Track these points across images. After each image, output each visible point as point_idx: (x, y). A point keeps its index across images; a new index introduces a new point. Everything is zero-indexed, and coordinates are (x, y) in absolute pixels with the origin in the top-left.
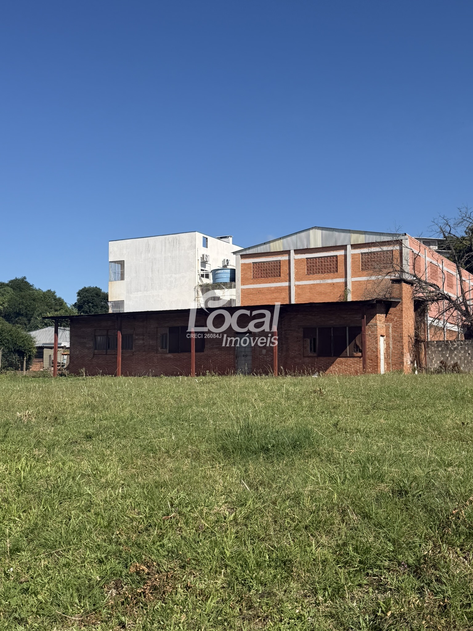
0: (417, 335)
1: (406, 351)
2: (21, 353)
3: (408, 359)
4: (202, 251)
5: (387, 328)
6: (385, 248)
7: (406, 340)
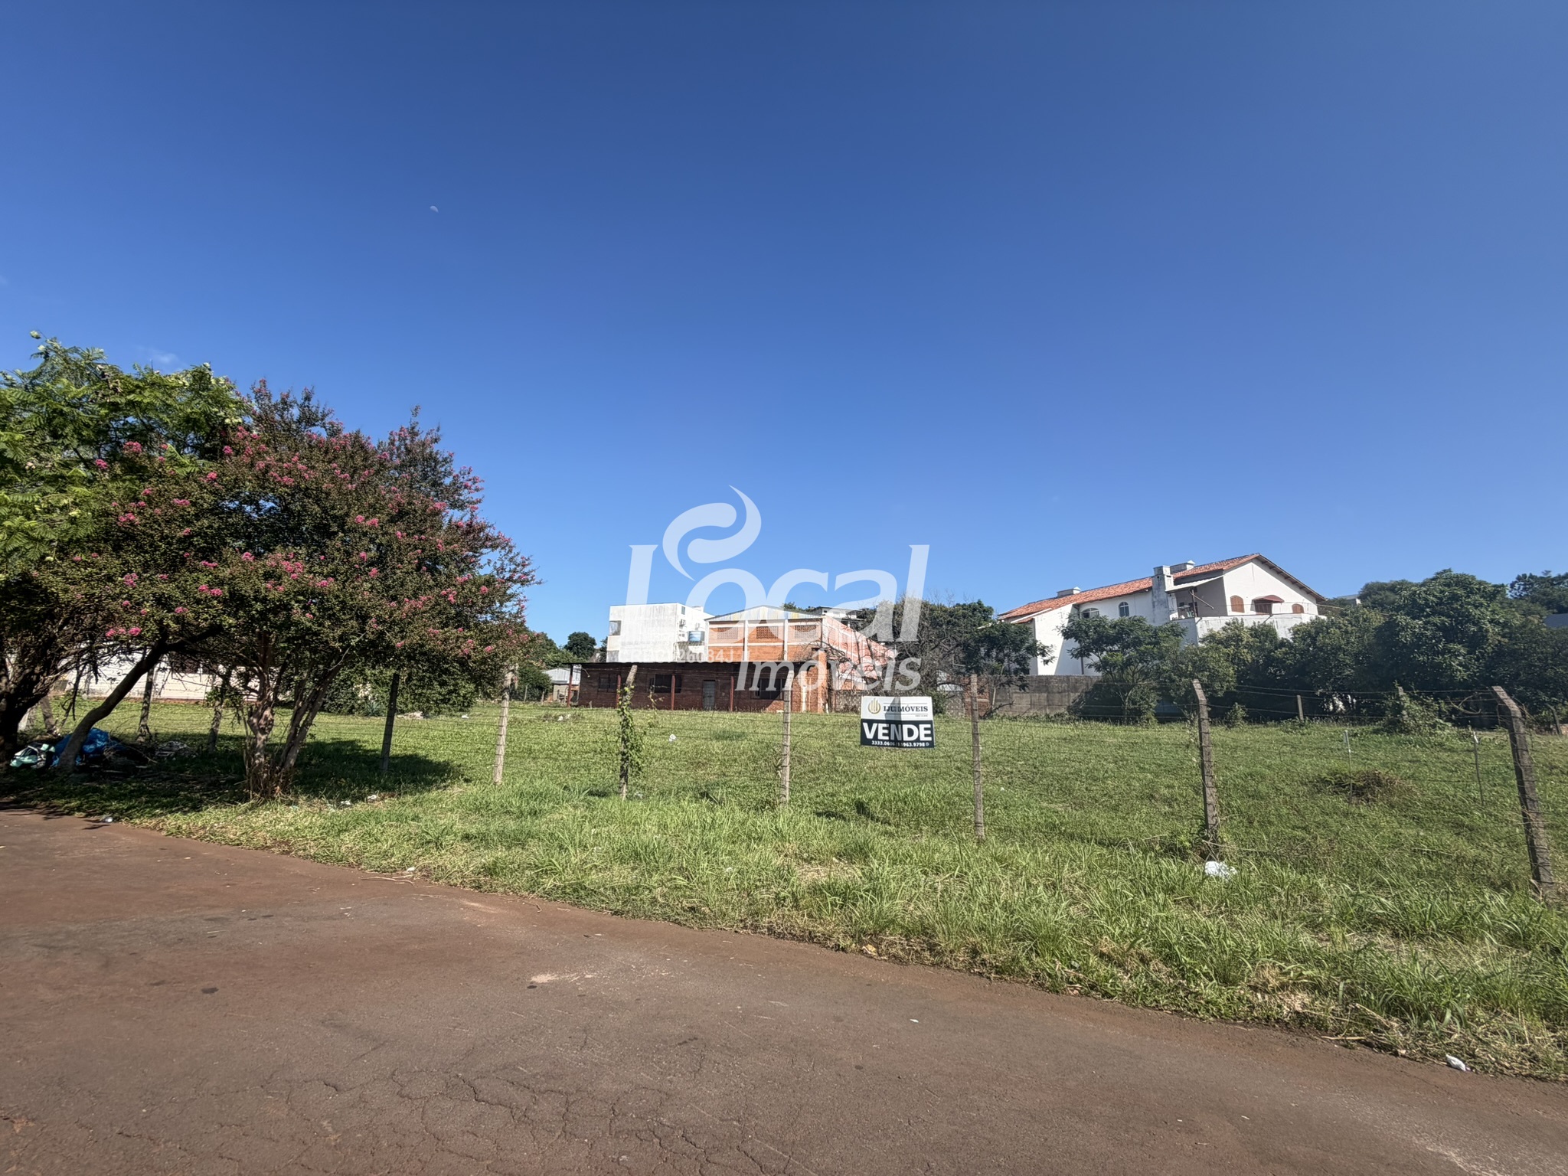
0: (829, 686)
1: (820, 696)
2: (541, 688)
3: (821, 701)
4: (681, 617)
6: (811, 623)
7: (820, 690)
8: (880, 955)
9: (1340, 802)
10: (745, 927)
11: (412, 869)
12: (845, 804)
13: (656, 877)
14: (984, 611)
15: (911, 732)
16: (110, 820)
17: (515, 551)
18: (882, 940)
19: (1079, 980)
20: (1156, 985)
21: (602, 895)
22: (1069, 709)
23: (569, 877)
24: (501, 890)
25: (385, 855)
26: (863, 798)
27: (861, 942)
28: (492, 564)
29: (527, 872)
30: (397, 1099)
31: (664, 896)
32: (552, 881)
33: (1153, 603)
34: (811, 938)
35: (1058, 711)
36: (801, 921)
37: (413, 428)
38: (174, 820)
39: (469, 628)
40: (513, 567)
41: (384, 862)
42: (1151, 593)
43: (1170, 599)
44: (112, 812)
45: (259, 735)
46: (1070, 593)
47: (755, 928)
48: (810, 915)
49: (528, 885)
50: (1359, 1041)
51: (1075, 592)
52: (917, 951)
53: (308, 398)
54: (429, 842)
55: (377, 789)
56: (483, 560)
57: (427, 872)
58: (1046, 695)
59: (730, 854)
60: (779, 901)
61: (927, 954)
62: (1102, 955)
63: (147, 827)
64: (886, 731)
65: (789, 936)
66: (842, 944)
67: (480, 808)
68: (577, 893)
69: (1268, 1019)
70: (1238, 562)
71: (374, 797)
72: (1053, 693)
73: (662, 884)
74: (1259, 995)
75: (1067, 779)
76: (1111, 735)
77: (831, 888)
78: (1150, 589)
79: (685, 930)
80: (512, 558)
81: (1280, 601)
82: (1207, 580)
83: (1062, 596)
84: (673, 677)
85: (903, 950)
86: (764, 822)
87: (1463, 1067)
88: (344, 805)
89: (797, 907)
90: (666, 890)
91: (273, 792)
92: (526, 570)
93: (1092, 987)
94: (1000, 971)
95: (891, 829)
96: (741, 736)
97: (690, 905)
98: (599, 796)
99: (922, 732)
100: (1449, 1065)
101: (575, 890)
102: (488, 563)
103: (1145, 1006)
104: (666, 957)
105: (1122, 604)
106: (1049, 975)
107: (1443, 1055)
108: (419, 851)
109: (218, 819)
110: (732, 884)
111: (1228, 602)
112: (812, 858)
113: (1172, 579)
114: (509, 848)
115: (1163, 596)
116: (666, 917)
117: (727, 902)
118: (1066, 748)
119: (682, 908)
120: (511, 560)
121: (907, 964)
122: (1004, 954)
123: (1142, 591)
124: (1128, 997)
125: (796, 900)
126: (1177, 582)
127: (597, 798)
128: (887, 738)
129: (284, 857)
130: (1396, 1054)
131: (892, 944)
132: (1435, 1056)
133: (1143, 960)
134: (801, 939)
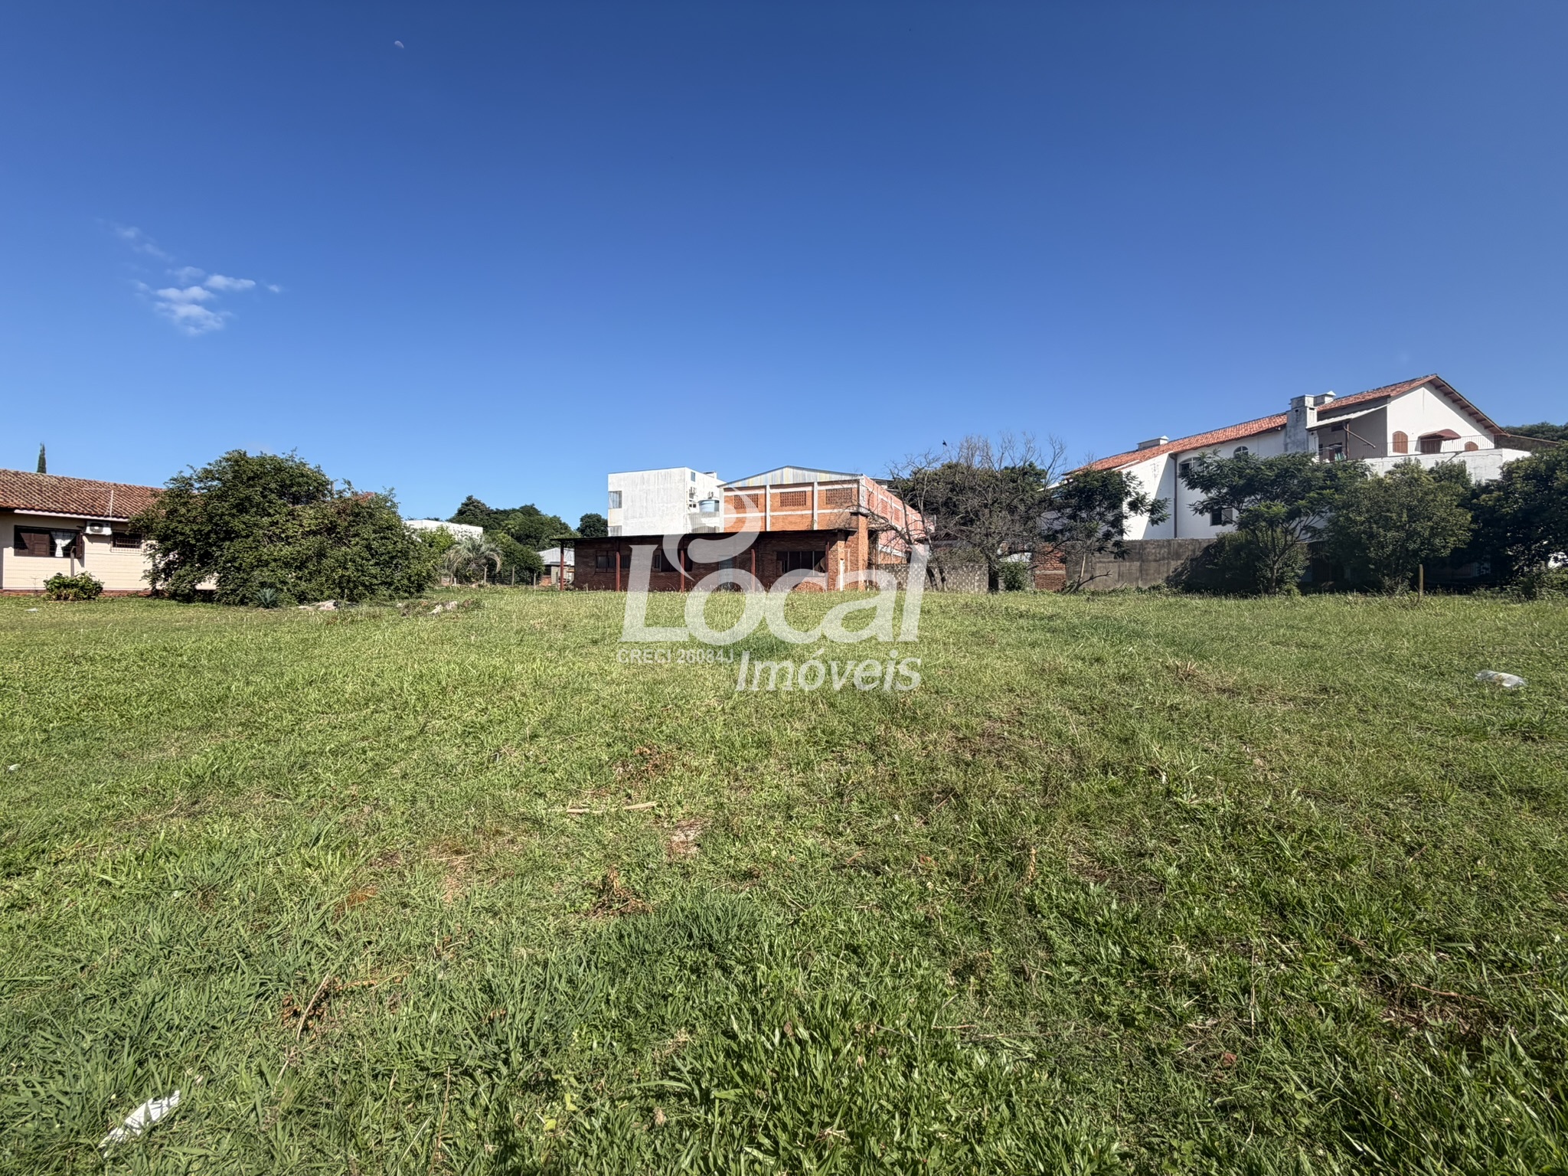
0: (869, 559)
2: (532, 571)
4: (690, 484)
5: (846, 553)
6: (845, 486)
7: (860, 562)
22: (1168, 580)
33: (1288, 443)
35: (1154, 583)
42: (1283, 434)
43: (1311, 438)
46: (1155, 443)
51: (1162, 442)
58: (1138, 564)
70: (1407, 386)
72: (1148, 561)
78: (1284, 426)
81: (1451, 437)
82: (1366, 412)
83: (1145, 448)
105: (1239, 449)
111: (1390, 439)
113: (1315, 411)
115: (1302, 435)
123: (1270, 431)
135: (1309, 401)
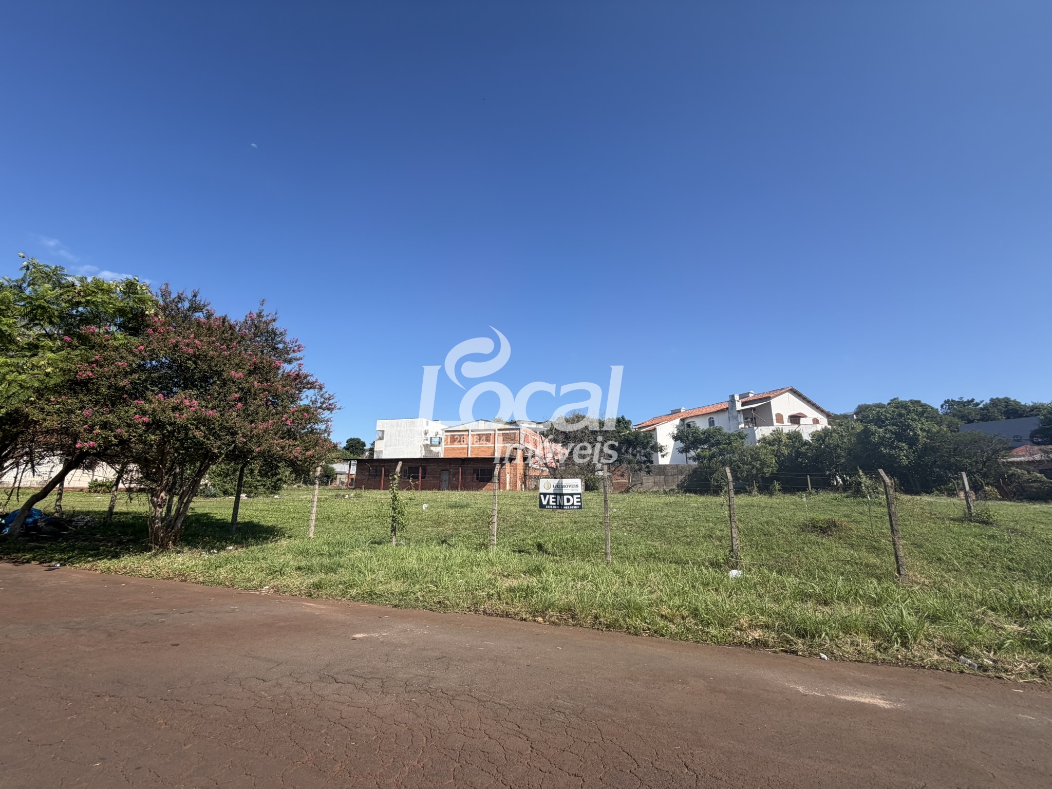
0: (525, 473)
1: (518, 480)
2: (328, 477)
3: (519, 483)
4: (426, 427)
5: (511, 470)
6: (513, 431)
7: (518, 475)
8: (545, 622)
9: (813, 537)
10: (470, 611)
11: (267, 587)
12: (531, 545)
13: (418, 586)
14: (626, 423)
15: (568, 500)
16: (58, 565)
17: (324, 390)
18: (546, 614)
19: (649, 629)
20: (688, 629)
21: (386, 597)
22: (678, 486)
23: (366, 588)
24: (325, 597)
25: (249, 580)
26: (542, 541)
27: (535, 616)
28: (309, 398)
29: (340, 586)
30: (295, 683)
31: (423, 596)
32: (355, 590)
33: (729, 418)
34: (507, 615)
35: (671, 488)
36: (502, 607)
37: (260, 313)
38: (103, 564)
39: (295, 439)
40: (322, 400)
41: (248, 584)
42: (727, 412)
43: (739, 415)
44: (59, 560)
45: (158, 509)
46: (679, 411)
47: (476, 611)
48: (507, 603)
49: (340, 594)
50: (782, 650)
51: (682, 411)
52: (565, 619)
53: (195, 296)
54: (275, 572)
55: (232, 543)
56: (303, 396)
57: (277, 589)
58: (663, 477)
59: (461, 573)
60: (490, 596)
61: (570, 620)
62: (662, 616)
63: (85, 569)
64: (554, 500)
65: (495, 615)
66: (524, 617)
67: (304, 552)
68: (372, 596)
69: (741, 643)
70: (779, 392)
71: (231, 548)
72: (668, 476)
73: (421, 590)
74: (739, 632)
75: (664, 527)
76: (695, 501)
77: (520, 589)
78: (727, 409)
79: (435, 613)
80: (322, 395)
81: (805, 416)
82: (761, 404)
83: (674, 413)
84: (420, 468)
85: (557, 619)
86: (480, 555)
87: (826, 658)
88: (214, 553)
89: (499, 599)
90: (424, 593)
91: (167, 544)
92: (331, 402)
93: (656, 632)
94: (608, 626)
95: (558, 558)
96: (467, 506)
97: (438, 600)
98: (378, 544)
99: (575, 500)
100: (821, 658)
101: (370, 595)
102: (307, 398)
103: (681, 639)
104: (426, 625)
105: (710, 418)
106: (634, 627)
107: (819, 654)
108: (270, 577)
109: (133, 562)
110: (463, 588)
111: (774, 417)
112: (509, 575)
113: (740, 403)
114: (326, 574)
115: (735, 414)
116: (425, 607)
117: (460, 598)
118: (666, 509)
119: (434, 602)
120: (322, 396)
121: (559, 625)
122: (611, 618)
123: (722, 411)
124: (673, 636)
125: (499, 595)
126: (743, 404)
127: (377, 545)
128: (554, 504)
129: (184, 583)
130: (797, 655)
131: (552, 616)
132: (815, 655)
133: (683, 618)
134: (502, 616)
135: (737, 397)
